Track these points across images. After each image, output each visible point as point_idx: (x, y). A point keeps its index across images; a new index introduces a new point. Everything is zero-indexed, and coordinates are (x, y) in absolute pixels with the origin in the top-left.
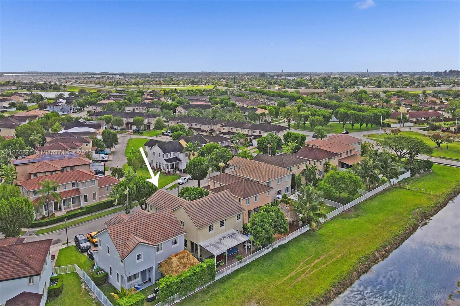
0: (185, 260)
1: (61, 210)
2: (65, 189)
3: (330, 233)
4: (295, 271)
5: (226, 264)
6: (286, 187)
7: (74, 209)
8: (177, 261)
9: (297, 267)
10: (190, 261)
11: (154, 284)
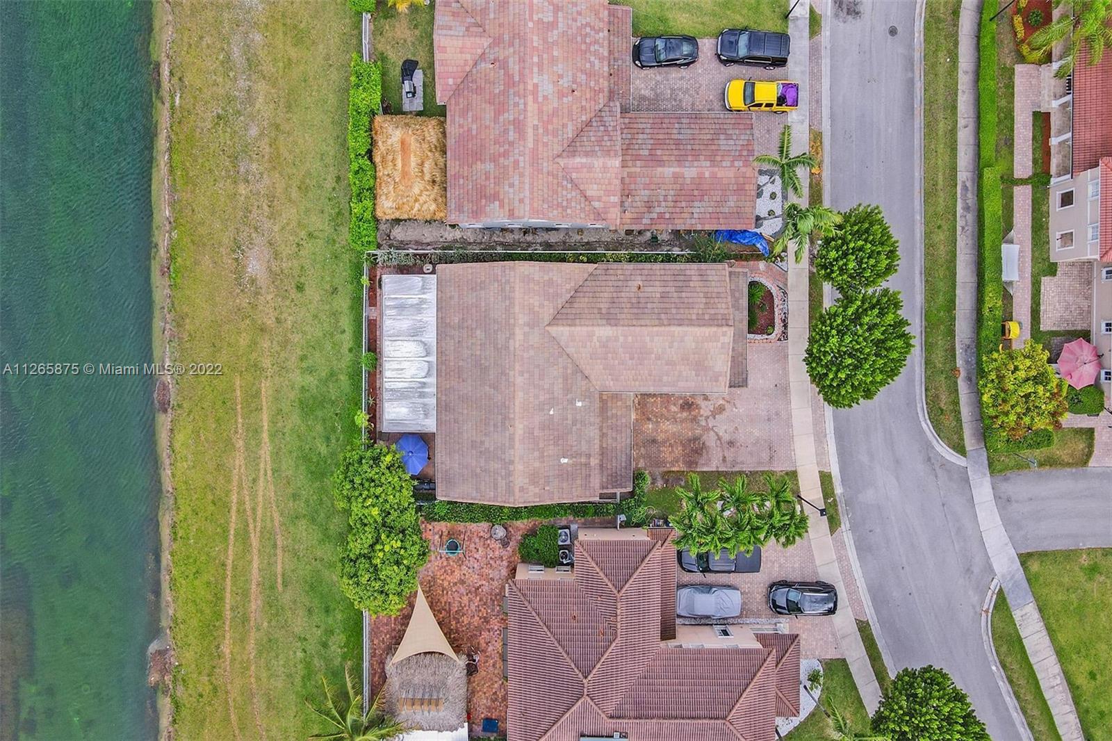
0: (390, 167)
9: (275, 491)
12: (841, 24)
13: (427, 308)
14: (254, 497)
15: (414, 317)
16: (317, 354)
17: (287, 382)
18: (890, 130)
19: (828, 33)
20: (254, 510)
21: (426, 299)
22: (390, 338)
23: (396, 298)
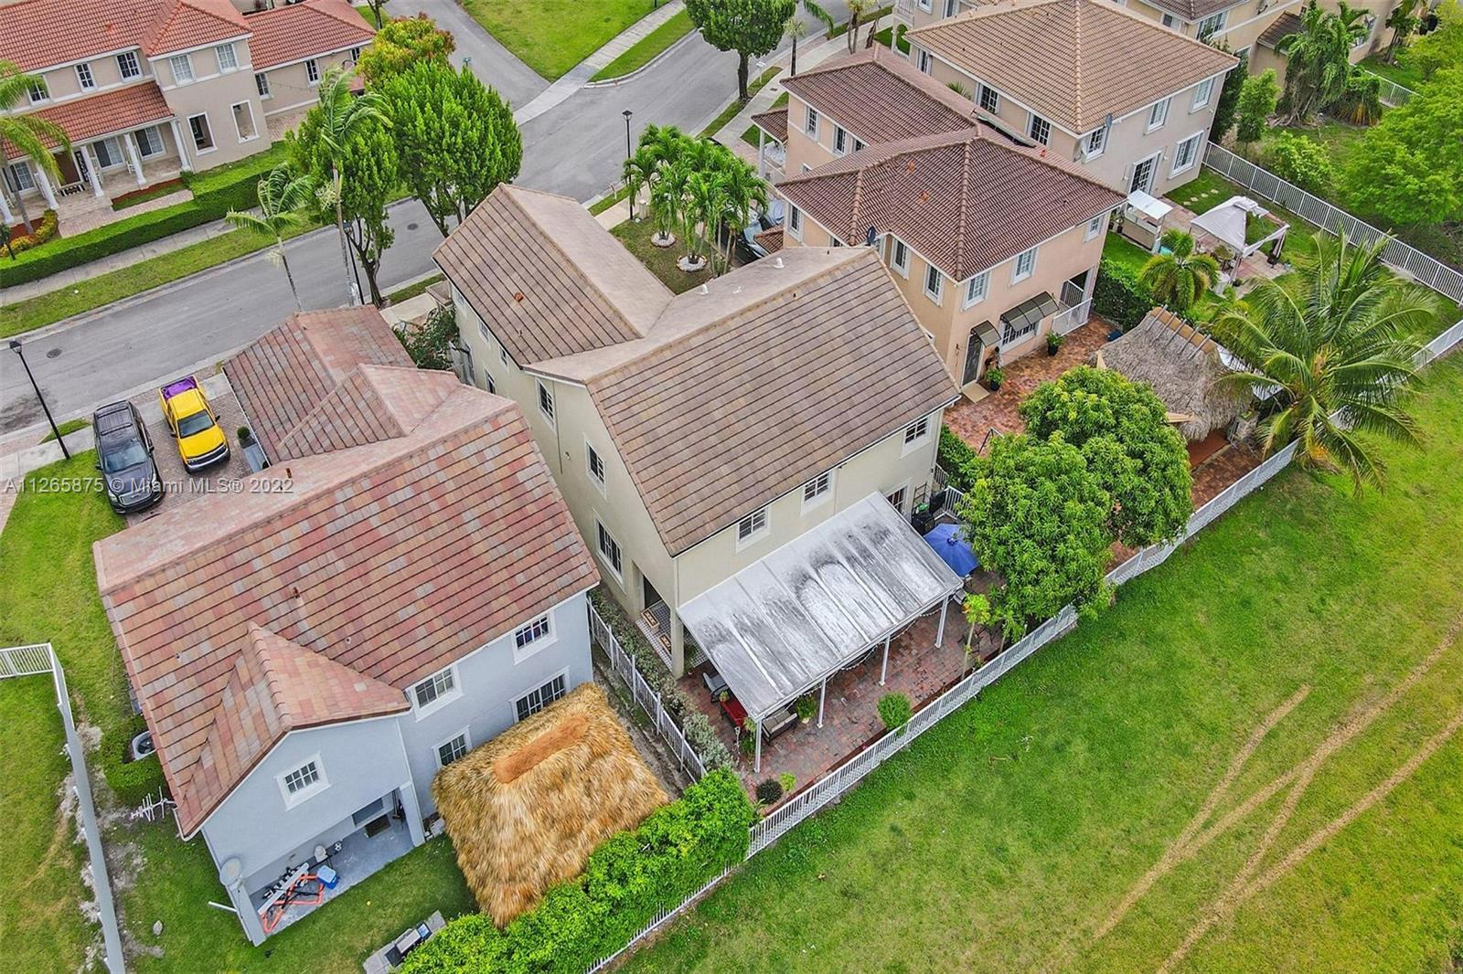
0: (573, 792)
1: (87, 187)
2: (91, 84)
3: (1407, 494)
4: (1201, 817)
5: (820, 726)
6: (1180, 142)
7: (153, 181)
8: (521, 811)
9: (1211, 787)
10: (605, 791)
11: (416, 849)
12: (60, 404)
13: (748, 616)
14: (1257, 822)
15: (776, 630)
16: (967, 858)
17: (1056, 884)
18: (186, 308)
19: (78, 411)
20: (1273, 805)
21: (736, 626)
22: (835, 650)
23: (771, 675)
